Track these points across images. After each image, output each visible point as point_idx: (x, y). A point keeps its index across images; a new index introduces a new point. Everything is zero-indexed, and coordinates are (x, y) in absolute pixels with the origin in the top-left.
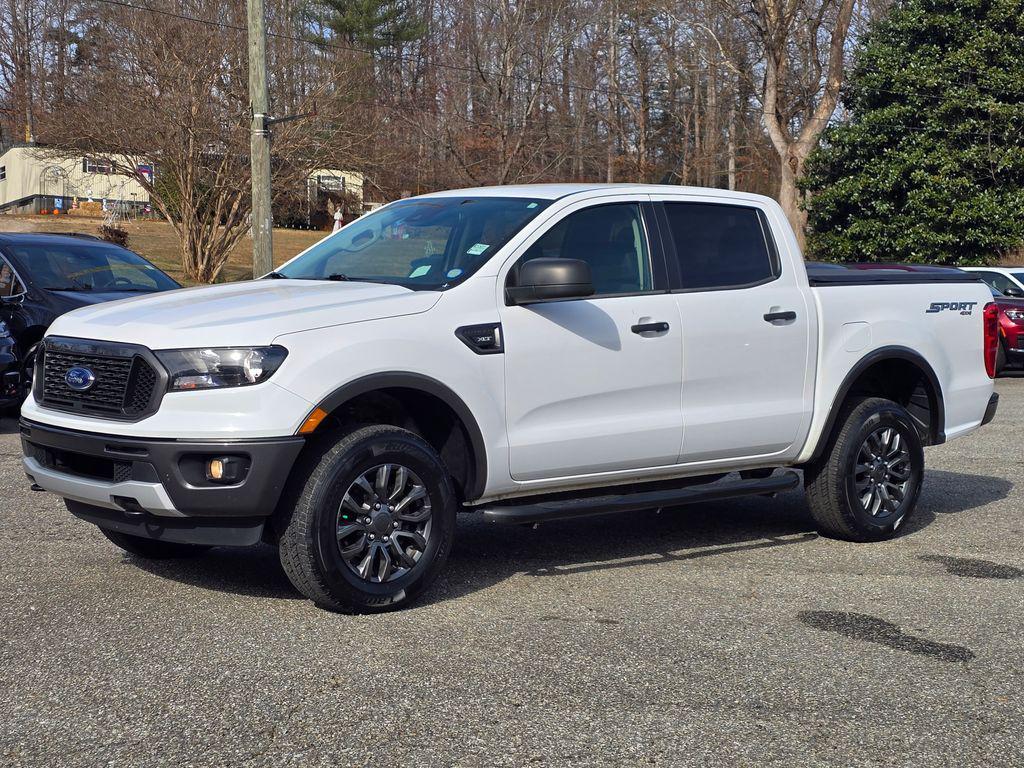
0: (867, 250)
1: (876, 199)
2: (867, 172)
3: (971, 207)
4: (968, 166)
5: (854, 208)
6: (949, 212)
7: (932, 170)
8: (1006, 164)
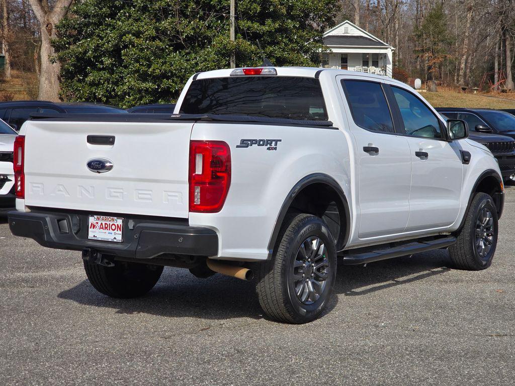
0: (100, 93)
1: (105, 56)
2: (98, 36)
3: (165, 63)
4: (164, 32)
5: (89, 62)
6: (149, 66)
7: (137, 34)
8: (189, 31)
